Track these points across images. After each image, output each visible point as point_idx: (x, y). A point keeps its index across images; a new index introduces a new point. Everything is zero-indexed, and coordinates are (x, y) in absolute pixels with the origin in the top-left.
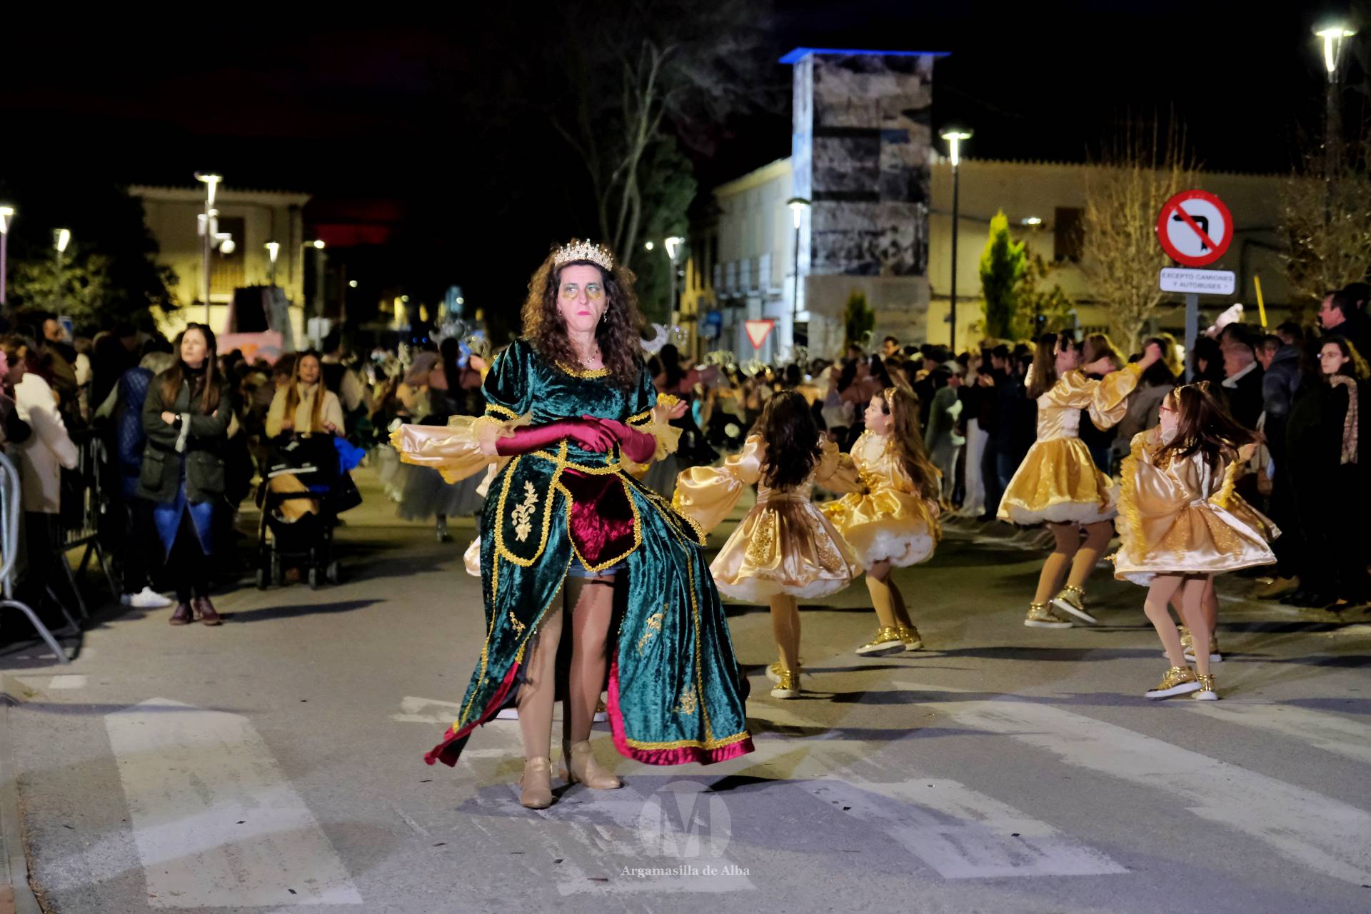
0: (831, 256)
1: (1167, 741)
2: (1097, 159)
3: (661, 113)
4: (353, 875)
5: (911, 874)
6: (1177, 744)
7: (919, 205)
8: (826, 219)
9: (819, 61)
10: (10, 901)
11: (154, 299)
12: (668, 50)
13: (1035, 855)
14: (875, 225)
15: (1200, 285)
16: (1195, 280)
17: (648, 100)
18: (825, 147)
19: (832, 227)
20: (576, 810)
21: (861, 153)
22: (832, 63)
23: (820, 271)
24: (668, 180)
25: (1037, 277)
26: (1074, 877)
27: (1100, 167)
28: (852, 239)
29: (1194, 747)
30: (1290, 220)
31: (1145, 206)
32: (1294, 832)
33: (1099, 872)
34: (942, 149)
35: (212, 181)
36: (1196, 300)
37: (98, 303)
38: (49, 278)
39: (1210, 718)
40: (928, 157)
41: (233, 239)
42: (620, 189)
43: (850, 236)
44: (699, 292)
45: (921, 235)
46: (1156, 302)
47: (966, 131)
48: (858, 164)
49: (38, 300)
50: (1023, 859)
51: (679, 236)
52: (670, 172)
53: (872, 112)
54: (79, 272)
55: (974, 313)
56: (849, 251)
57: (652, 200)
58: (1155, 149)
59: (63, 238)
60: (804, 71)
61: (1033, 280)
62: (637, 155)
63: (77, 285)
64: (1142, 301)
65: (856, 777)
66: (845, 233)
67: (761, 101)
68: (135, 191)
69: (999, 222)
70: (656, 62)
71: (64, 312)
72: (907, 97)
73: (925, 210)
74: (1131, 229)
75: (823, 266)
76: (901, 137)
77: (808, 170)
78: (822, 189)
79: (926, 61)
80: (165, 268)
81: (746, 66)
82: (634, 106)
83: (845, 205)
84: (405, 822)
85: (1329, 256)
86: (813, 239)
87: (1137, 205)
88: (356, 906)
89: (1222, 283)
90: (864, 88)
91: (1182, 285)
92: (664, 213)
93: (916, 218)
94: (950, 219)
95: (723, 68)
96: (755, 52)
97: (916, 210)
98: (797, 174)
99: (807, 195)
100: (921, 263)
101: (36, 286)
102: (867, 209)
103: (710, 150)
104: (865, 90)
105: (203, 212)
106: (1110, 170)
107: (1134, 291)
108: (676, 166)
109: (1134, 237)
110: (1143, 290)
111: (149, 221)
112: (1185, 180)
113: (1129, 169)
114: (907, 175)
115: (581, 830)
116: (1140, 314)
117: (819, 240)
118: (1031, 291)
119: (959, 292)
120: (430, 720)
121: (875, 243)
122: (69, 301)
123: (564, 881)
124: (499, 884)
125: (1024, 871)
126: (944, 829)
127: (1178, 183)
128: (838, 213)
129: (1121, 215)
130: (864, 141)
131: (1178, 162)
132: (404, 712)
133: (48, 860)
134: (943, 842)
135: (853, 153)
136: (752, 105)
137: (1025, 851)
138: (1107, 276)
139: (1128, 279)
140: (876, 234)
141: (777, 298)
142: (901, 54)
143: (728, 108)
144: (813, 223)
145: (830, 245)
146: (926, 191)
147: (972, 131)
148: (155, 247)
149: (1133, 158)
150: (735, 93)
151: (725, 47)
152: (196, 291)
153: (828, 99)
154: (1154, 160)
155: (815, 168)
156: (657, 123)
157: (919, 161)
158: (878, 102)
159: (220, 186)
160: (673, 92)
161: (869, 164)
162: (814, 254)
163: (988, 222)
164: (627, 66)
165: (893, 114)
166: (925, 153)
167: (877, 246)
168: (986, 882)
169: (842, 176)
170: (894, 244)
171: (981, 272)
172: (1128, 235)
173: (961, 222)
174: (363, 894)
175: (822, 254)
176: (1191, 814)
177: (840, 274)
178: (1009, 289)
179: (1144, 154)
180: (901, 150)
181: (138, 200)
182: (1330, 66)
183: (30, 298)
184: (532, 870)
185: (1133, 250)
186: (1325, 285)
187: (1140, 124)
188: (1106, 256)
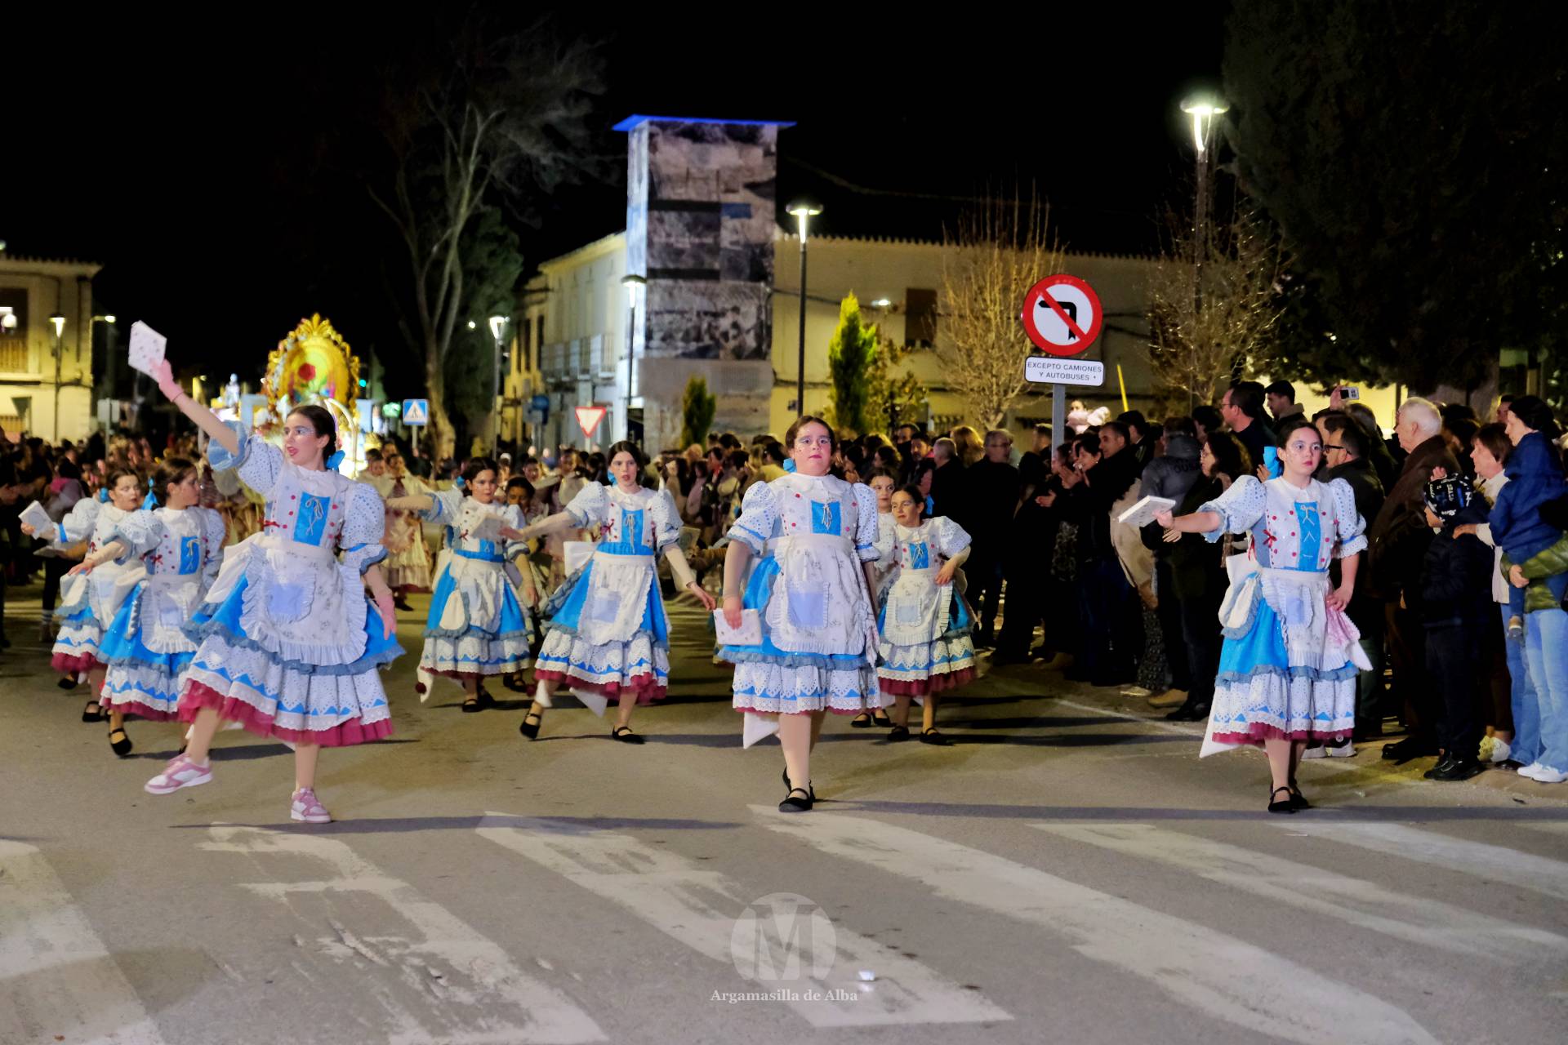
0: (667, 338)
1: (1047, 871)
2: (955, 238)
3: (486, 182)
4: (159, 1029)
5: (778, 1021)
6: (1056, 875)
7: (762, 284)
8: (662, 299)
9: (656, 129)
12: (493, 115)
13: (911, 999)
14: (715, 305)
15: (1068, 376)
16: (1062, 371)
17: (472, 168)
18: (661, 221)
19: (669, 307)
20: (407, 951)
21: (700, 228)
22: (669, 132)
23: (655, 354)
24: (492, 254)
25: (889, 362)
26: (956, 1026)
27: (958, 247)
28: (690, 320)
29: (1075, 877)
30: (1159, 306)
31: (1005, 290)
32: (1187, 972)
33: (980, 1019)
34: (788, 225)
36: (1063, 391)
39: (1090, 844)
40: (772, 234)
41: (15, 313)
42: (439, 264)
43: (687, 316)
44: (525, 375)
45: (763, 317)
46: (1016, 392)
47: (815, 207)
48: (697, 240)
50: (899, 1005)
51: (503, 315)
52: (494, 246)
53: (713, 184)
55: (822, 401)
56: (687, 333)
57: (475, 276)
58: (1016, 230)
60: (639, 140)
61: (885, 365)
62: (459, 227)
64: (1002, 390)
65: (713, 912)
66: (682, 313)
67: (593, 171)
69: (850, 305)
70: (480, 128)
72: (750, 170)
73: (768, 290)
74: (990, 314)
75: (658, 348)
76: (743, 212)
77: (644, 246)
78: (658, 266)
79: (770, 132)
81: (577, 133)
82: (456, 175)
83: (681, 283)
84: (217, 966)
85: (1201, 347)
86: (648, 319)
87: (997, 289)
89: (1091, 374)
90: (703, 159)
91: (1048, 375)
92: (488, 290)
93: (759, 298)
94: (798, 300)
95: (552, 135)
96: (587, 121)
97: (759, 290)
98: (631, 249)
99: (643, 273)
100: (764, 347)
102: (706, 289)
103: (537, 223)
104: (706, 162)
106: (968, 252)
107: (994, 380)
108: (501, 240)
109: (993, 322)
110: (1003, 379)
112: (1048, 262)
113: (988, 250)
114: (750, 253)
115: (413, 974)
116: (999, 404)
117: (653, 317)
118: (883, 378)
119: (807, 379)
120: (243, 849)
121: (714, 324)
123: (396, 1033)
124: (324, 1036)
125: (900, 1018)
127: (1040, 265)
128: (676, 292)
129: (979, 298)
130: (705, 216)
131: (1040, 244)
132: (211, 839)
135: (691, 228)
136: (583, 175)
137: (899, 995)
138: (966, 364)
139: (988, 368)
140: (716, 315)
141: (609, 382)
142: (745, 123)
143: (558, 178)
144: (648, 302)
145: (666, 327)
146: (768, 270)
147: (821, 207)
150: (566, 163)
151: (555, 114)
153: (665, 170)
154: (1015, 241)
155: (650, 244)
156: (481, 193)
157: (762, 238)
158: (718, 172)
160: (497, 161)
161: (709, 240)
162: (649, 336)
163: (839, 304)
164: (449, 132)
165: (733, 186)
166: (768, 230)
167: (717, 328)
168: (861, 1031)
169: (680, 253)
170: (735, 325)
171: (830, 357)
172: (988, 320)
173: (808, 303)
175: (657, 336)
176: (1078, 953)
177: (677, 357)
178: (860, 376)
179: (1004, 234)
180: (743, 226)
182: (1200, 147)
184: (361, 1020)
185: (992, 336)
186: (1195, 377)
187: (1000, 202)
188: (965, 342)
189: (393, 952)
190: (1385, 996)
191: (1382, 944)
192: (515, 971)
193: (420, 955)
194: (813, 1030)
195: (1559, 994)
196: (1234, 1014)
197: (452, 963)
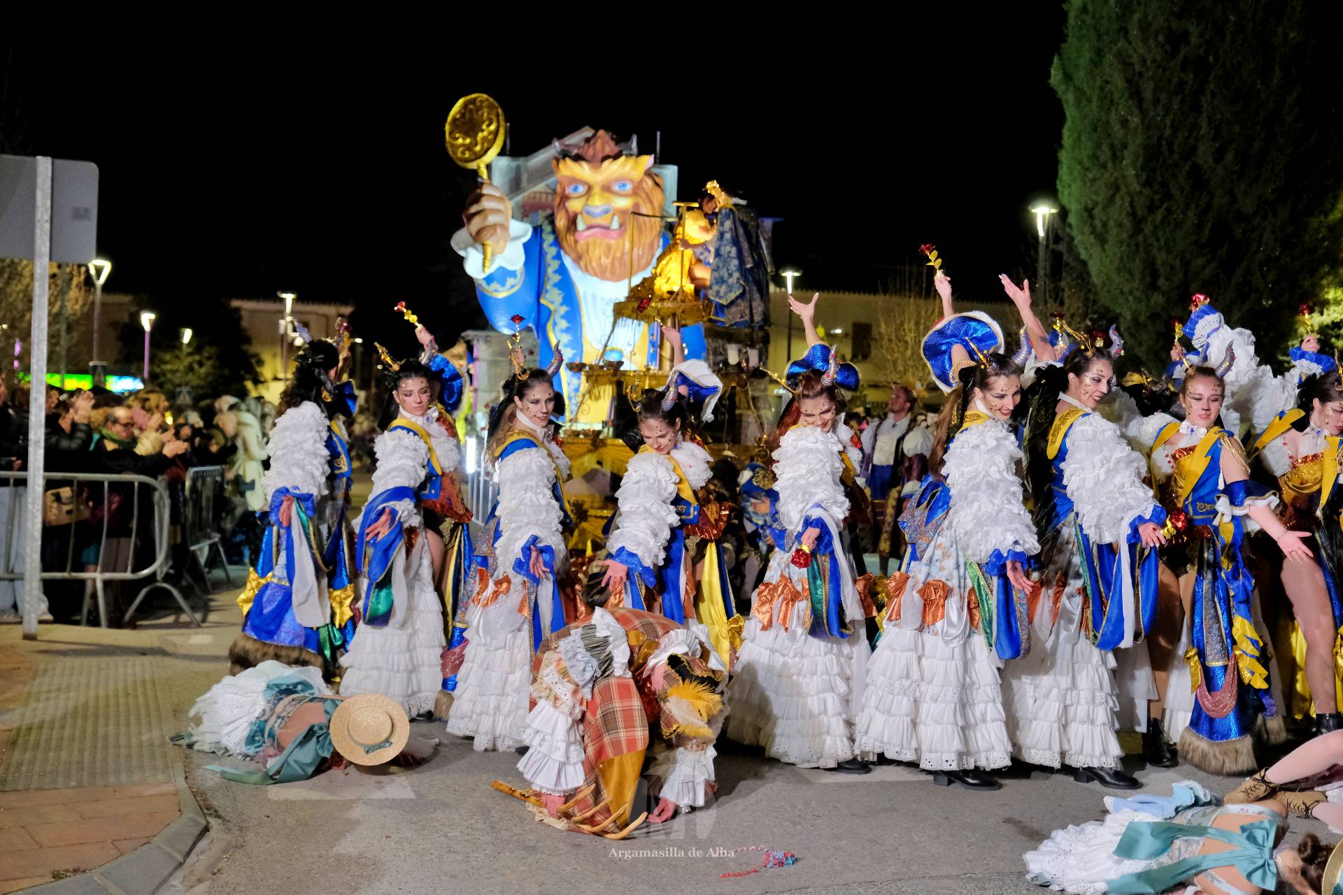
2: (885, 292)
10: (175, 795)
11: (248, 376)
27: (887, 297)
31: (917, 323)
34: (780, 282)
35: (289, 298)
37: (210, 379)
38: (177, 361)
47: (797, 271)
49: (169, 376)
54: (197, 358)
58: (924, 286)
59: (187, 335)
63: (196, 366)
68: (235, 303)
71: (187, 384)
74: (908, 338)
80: (256, 356)
87: (912, 323)
88: (411, 800)
94: (787, 331)
101: (168, 367)
105: (283, 318)
106: (894, 300)
111: (245, 323)
113: (907, 299)
122: (190, 377)
129: (901, 329)
133: (199, 766)
147: (800, 271)
148: (248, 340)
149: (910, 291)
152: (275, 371)
154: (923, 293)
159: (295, 301)
172: (906, 342)
173: (793, 332)
174: (415, 791)
179: (917, 288)
181: (238, 310)
182: (1041, 233)
183: (164, 374)
185: (909, 352)
187: (915, 269)
188: (892, 356)
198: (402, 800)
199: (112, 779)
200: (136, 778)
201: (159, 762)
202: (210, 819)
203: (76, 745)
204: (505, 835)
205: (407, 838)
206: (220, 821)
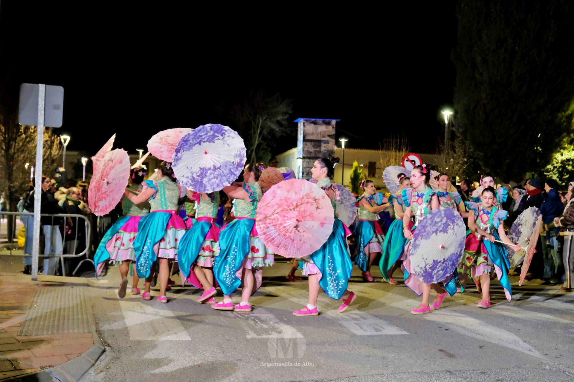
2: (382, 148)
3: (262, 135)
4: (188, 333)
5: (347, 334)
8: (306, 164)
9: (305, 122)
12: (264, 118)
13: (382, 329)
17: (259, 131)
18: (306, 145)
19: (308, 166)
21: (316, 146)
22: (308, 122)
24: (264, 153)
26: (394, 335)
30: (436, 163)
31: (396, 159)
32: (454, 324)
33: (401, 334)
34: (338, 144)
35: (141, 151)
42: (251, 155)
47: (346, 139)
48: (315, 149)
50: (379, 330)
52: (264, 151)
53: (319, 135)
57: (259, 159)
58: (398, 144)
60: (301, 124)
62: (255, 146)
69: (355, 164)
70: (261, 121)
72: (329, 132)
76: (327, 142)
78: (305, 156)
79: (334, 122)
82: (255, 133)
83: (311, 160)
86: (303, 169)
87: (394, 159)
88: (189, 341)
94: (342, 165)
95: (279, 123)
98: (298, 152)
99: (301, 157)
104: (317, 130)
108: (266, 150)
113: (391, 150)
114: (328, 152)
119: (344, 185)
123: (248, 335)
124: (230, 335)
125: (379, 333)
126: (355, 322)
127: (405, 153)
128: (309, 162)
129: (390, 162)
130: (317, 143)
133: (102, 327)
134: (355, 325)
135: (314, 146)
137: (379, 328)
142: (327, 120)
144: (303, 165)
145: (307, 171)
149: (392, 146)
150: (282, 130)
151: (280, 118)
153: (307, 132)
154: (398, 147)
155: (303, 150)
156: (261, 138)
157: (332, 149)
158: (321, 133)
160: (265, 129)
161: (318, 149)
162: (303, 174)
163: (352, 164)
164: (253, 122)
165: (324, 136)
166: (333, 147)
168: (369, 336)
169: (311, 153)
171: (350, 177)
173: (345, 166)
174: (191, 337)
175: (305, 174)
179: (395, 145)
180: (327, 146)
182: (446, 122)
184: (239, 331)
187: (394, 140)
189: (246, 316)
190: (508, 330)
191: (506, 318)
192: (278, 320)
193: (253, 317)
194: (357, 336)
195: (554, 330)
196: (468, 334)
197: (262, 318)
198: (185, 341)
199: (66, 331)
200: (76, 331)
201: (85, 325)
202: (106, 347)
203: (52, 319)
204: (229, 354)
205: (188, 356)
206: (110, 348)
